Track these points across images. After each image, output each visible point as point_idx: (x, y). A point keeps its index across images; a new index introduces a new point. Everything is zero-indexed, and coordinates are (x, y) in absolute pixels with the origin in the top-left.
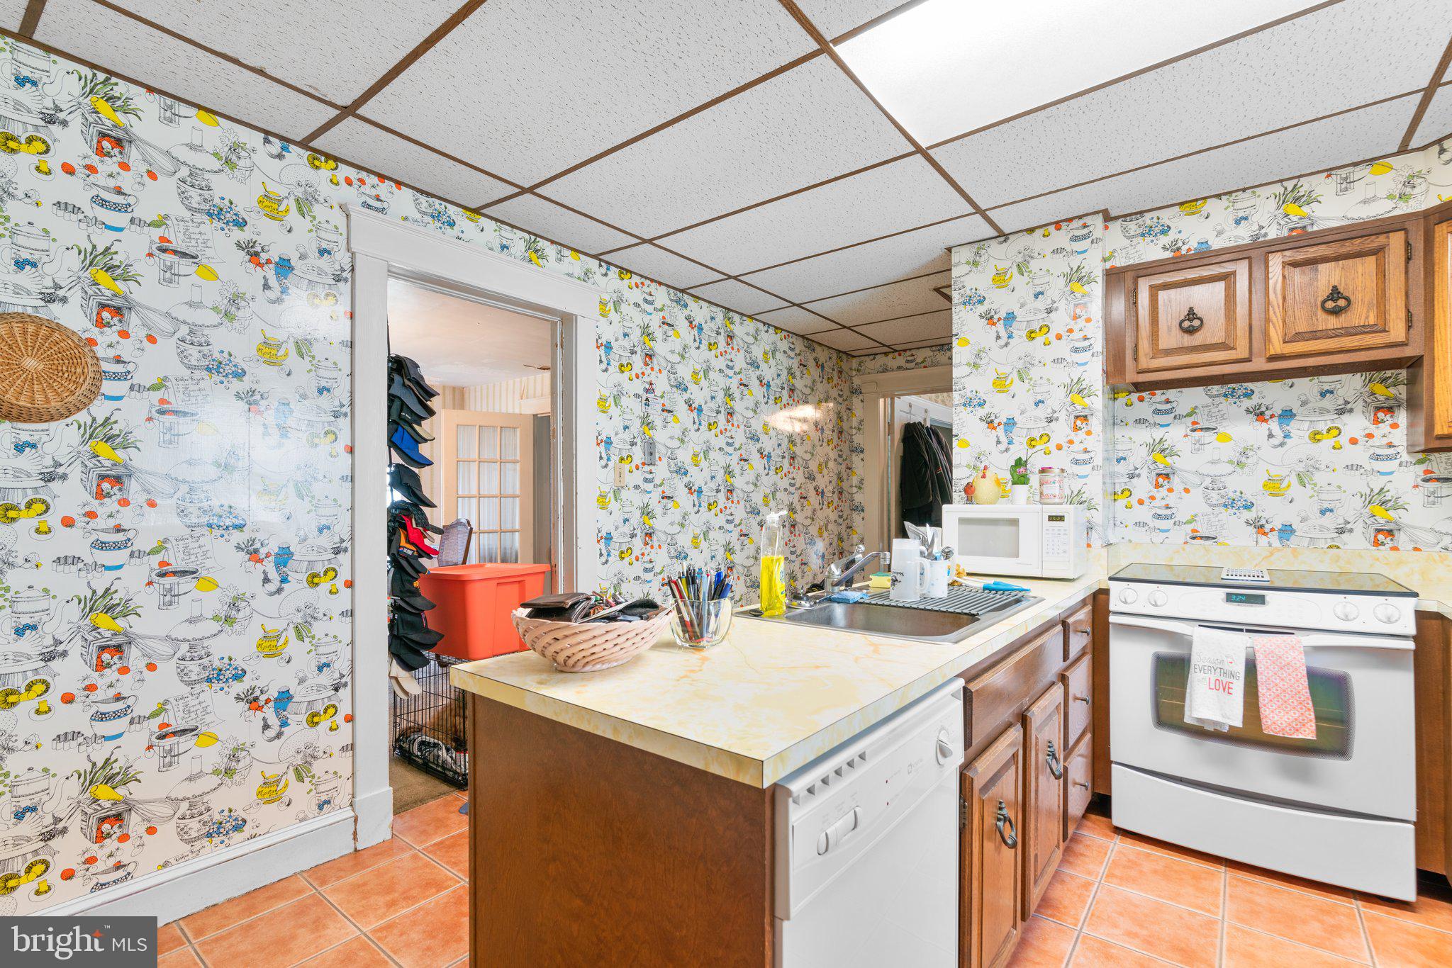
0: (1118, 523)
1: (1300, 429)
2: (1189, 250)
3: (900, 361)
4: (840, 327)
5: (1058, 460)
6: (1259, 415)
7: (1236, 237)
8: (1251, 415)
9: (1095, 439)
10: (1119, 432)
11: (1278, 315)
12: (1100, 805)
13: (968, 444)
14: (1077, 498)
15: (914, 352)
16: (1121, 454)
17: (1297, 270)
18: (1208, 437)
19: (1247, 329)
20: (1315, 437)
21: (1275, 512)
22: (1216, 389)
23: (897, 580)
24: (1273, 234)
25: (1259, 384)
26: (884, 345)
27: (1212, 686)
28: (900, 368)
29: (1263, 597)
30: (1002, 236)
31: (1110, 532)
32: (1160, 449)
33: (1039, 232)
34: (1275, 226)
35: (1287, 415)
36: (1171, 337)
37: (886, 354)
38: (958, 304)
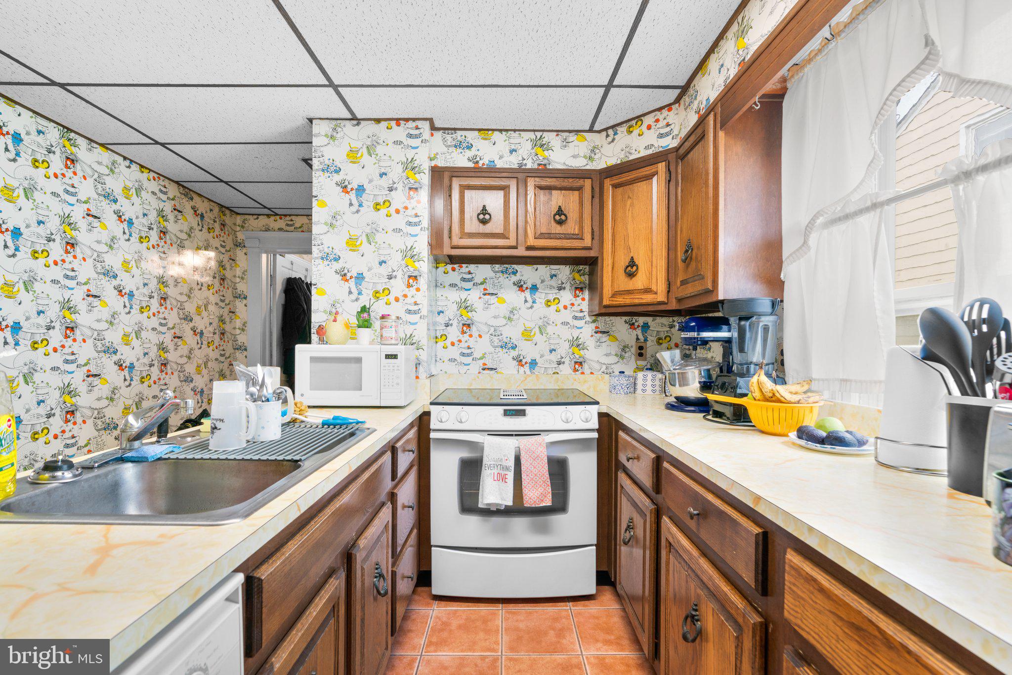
0: (438, 359)
1: (541, 297)
2: (483, 164)
3: (281, 223)
4: (216, 180)
5: (397, 310)
6: (520, 286)
7: (510, 162)
8: (516, 287)
9: (422, 295)
10: (440, 292)
11: (532, 219)
12: (424, 578)
13: (324, 293)
14: (409, 341)
15: (293, 218)
16: (440, 309)
17: (542, 192)
18: (493, 299)
19: (516, 226)
20: (548, 303)
21: (528, 351)
22: (497, 267)
23: (216, 428)
24: (529, 165)
25: (520, 266)
26: (265, 207)
27: (496, 479)
28: (280, 229)
29: (524, 410)
30: (355, 119)
31: (432, 366)
32: (464, 306)
33: (384, 124)
34: (530, 161)
35: (534, 288)
36: (472, 225)
37: (268, 216)
38: (318, 170)
